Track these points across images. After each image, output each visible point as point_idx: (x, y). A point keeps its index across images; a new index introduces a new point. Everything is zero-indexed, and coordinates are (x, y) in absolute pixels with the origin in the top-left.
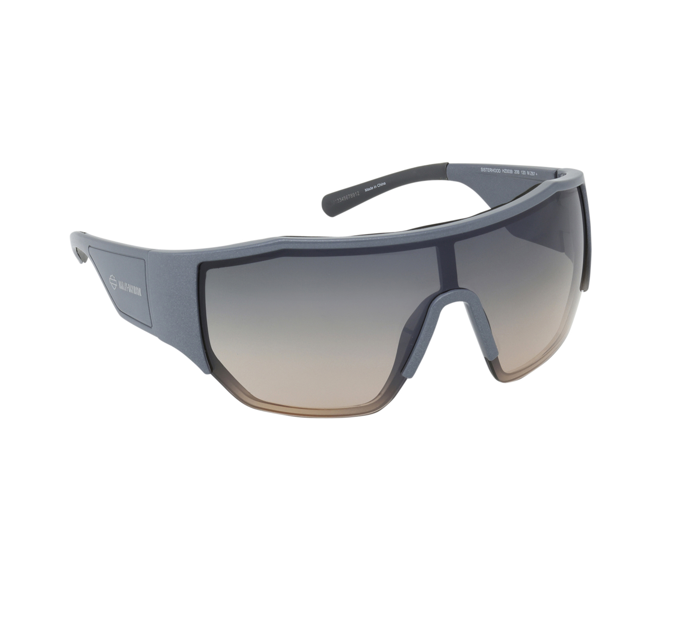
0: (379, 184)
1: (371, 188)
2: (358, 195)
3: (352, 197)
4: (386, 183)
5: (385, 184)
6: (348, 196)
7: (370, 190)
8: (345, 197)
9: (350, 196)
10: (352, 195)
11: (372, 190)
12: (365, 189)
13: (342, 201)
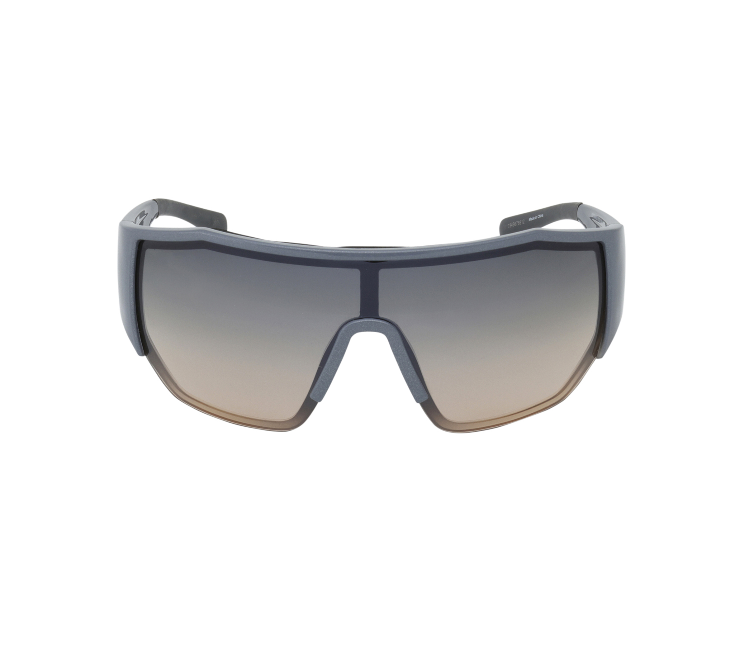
0: (539, 215)
1: (533, 218)
2: (524, 223)
3: (519, 225)
4: (544, 215)
5: (542, 216)
6: (516, 223)
7: (532, 220)
8: (514, 223)
9: (518, 223)
10: (519, 223)
11: (534, 220)
12: (529, 219)
13: (511, 227)
